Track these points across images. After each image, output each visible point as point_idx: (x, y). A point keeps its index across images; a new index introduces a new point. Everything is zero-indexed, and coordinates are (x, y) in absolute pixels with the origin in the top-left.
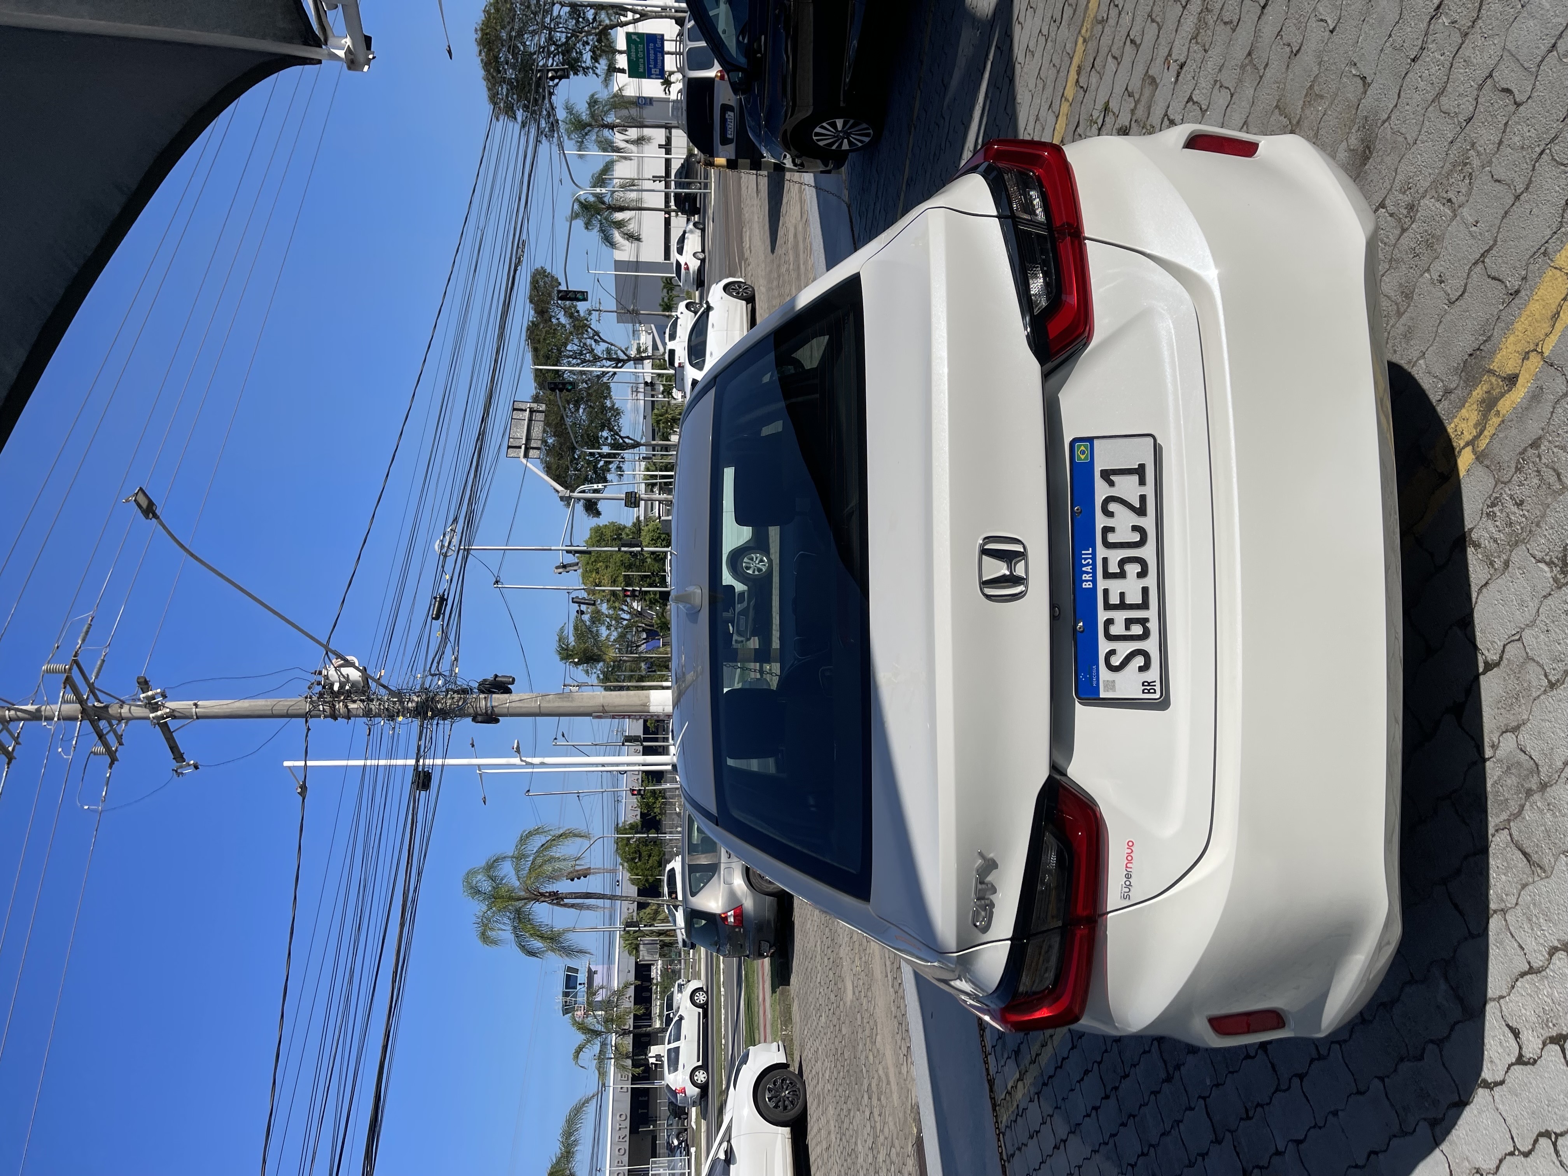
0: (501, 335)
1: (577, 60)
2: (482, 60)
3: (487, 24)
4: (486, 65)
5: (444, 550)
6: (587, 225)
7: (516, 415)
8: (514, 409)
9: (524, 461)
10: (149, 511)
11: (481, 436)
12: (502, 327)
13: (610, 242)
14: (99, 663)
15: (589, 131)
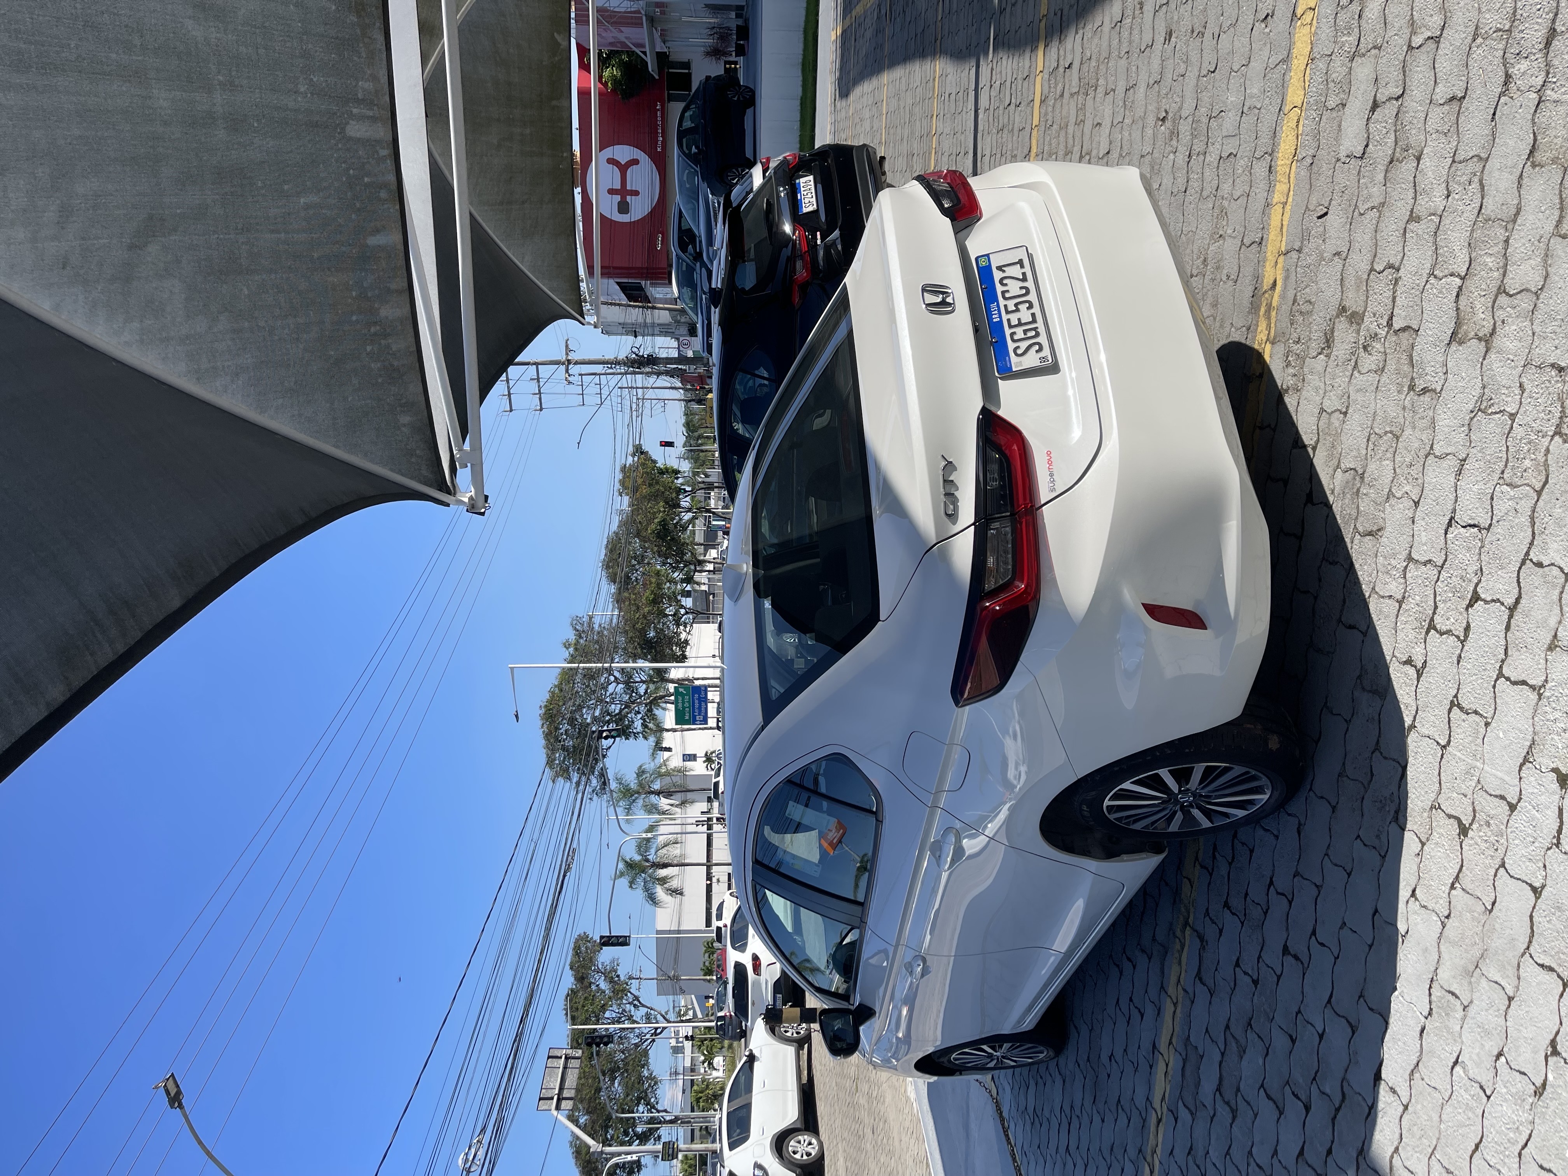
0: (547, 936)
1: (629, 727)
2: (544, 732)
3: (550, 702)
4: (547, 736)
5: (468, 1166)
6: (632, 883)
7: (552, 1063)
8: (549, 1057)
9: (555, 1113)
10: (176, 1099)
11: (519, 1037)
12: (548, 929)
13: (652, 899)
15: (636, 798)
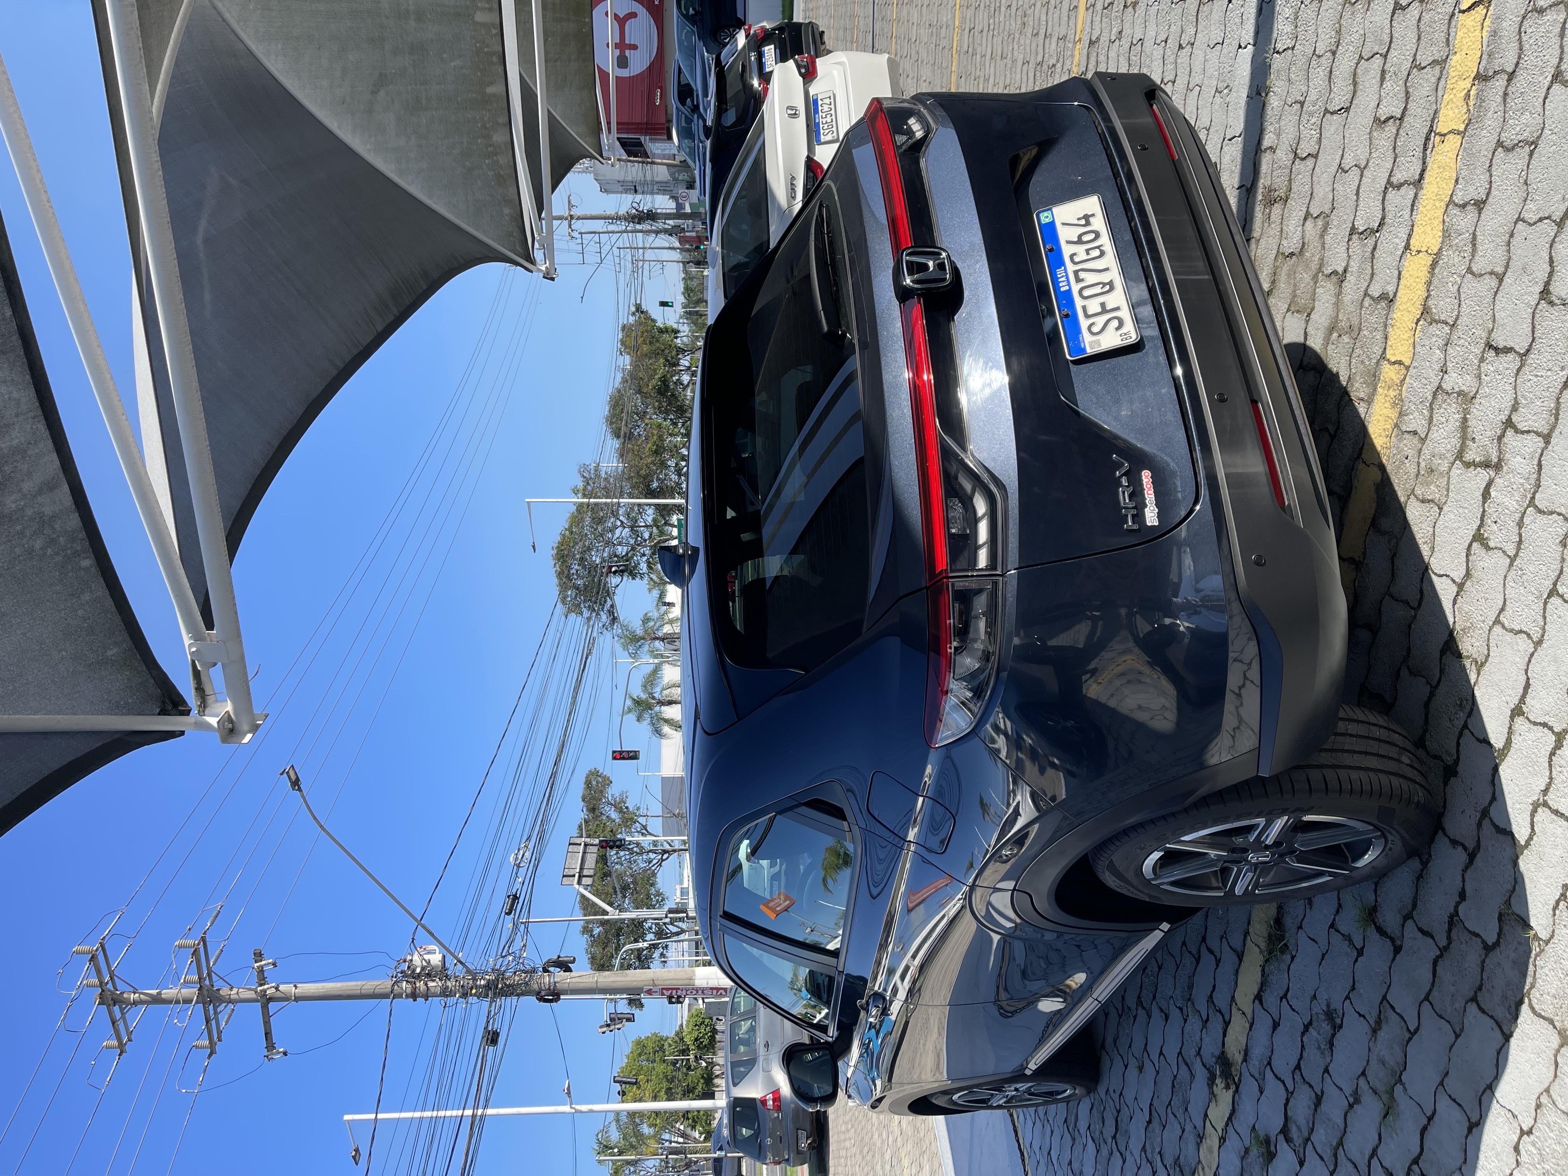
2: (556, 571)
3: (561, 543)
4: (560, 575)
5: (518, 862)
6: (639, 719)
7: (571, 848)
8: (570, 844)
9: (577, 886)
10: (296, 783)
13: (658, 732)
14: (218, 952)
15: (643, 644)
